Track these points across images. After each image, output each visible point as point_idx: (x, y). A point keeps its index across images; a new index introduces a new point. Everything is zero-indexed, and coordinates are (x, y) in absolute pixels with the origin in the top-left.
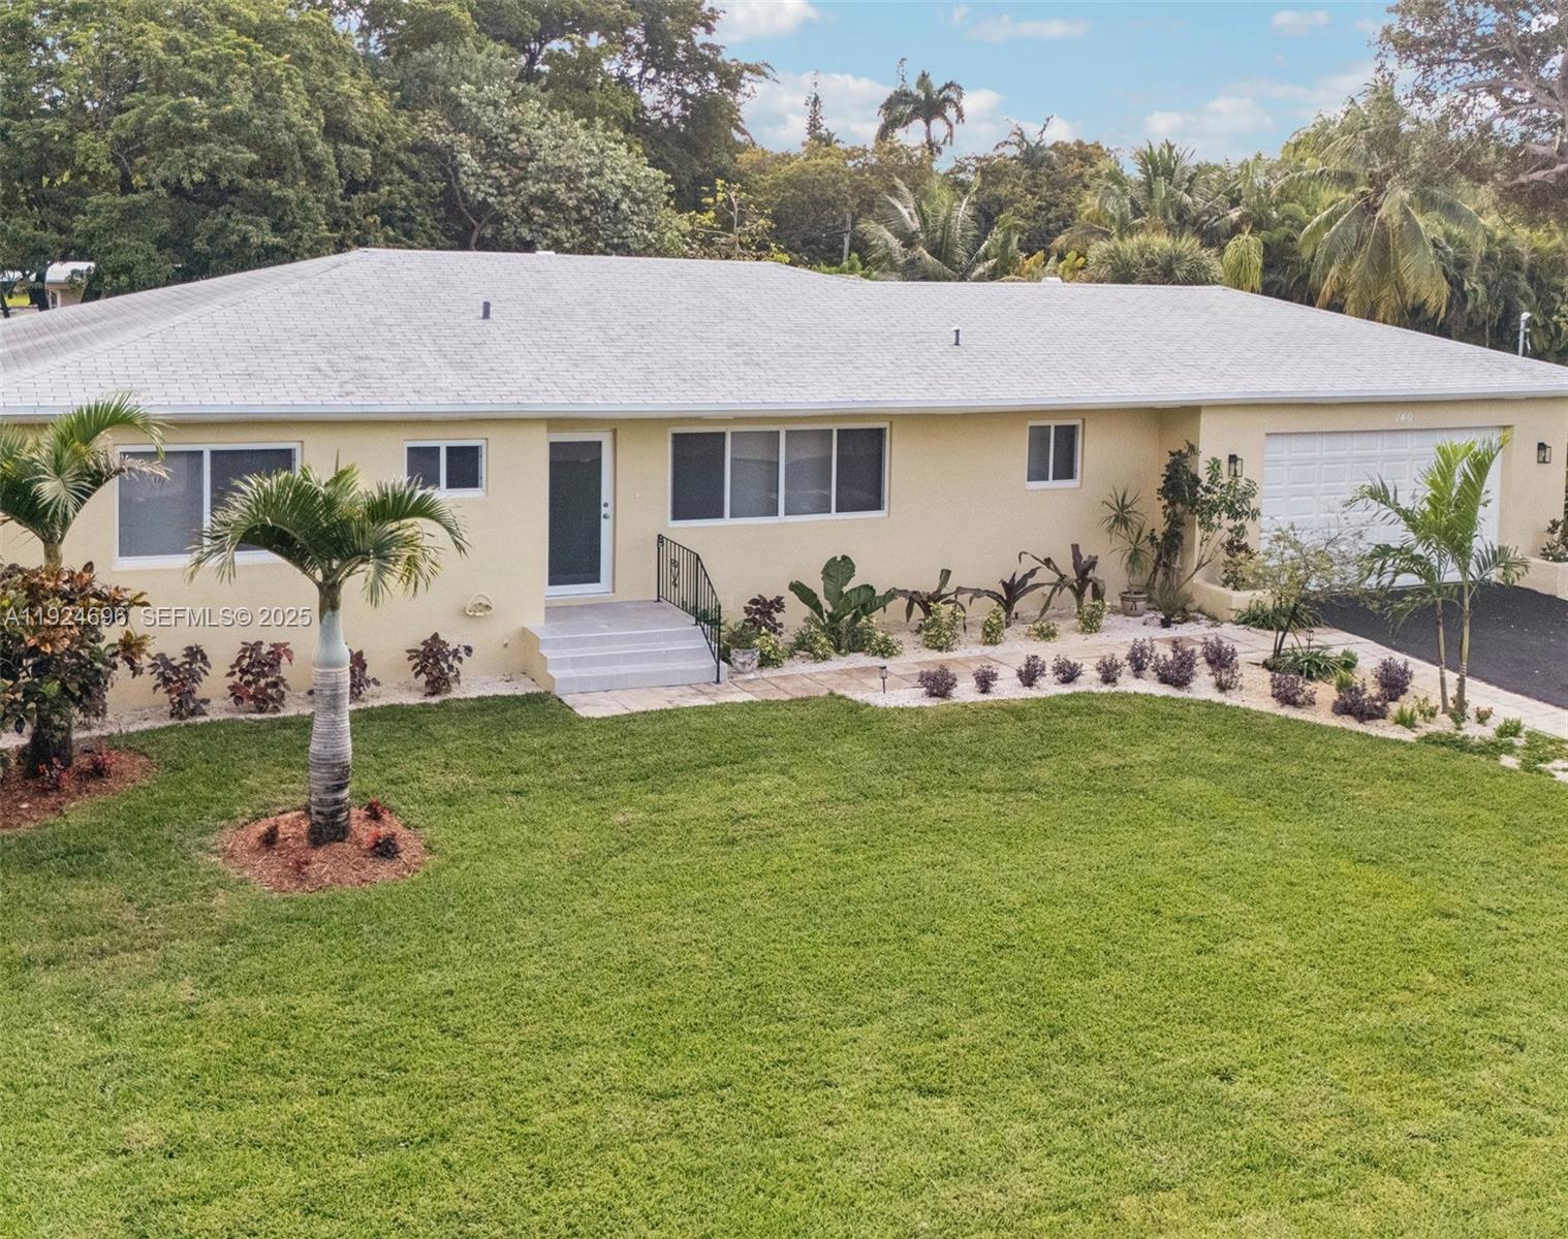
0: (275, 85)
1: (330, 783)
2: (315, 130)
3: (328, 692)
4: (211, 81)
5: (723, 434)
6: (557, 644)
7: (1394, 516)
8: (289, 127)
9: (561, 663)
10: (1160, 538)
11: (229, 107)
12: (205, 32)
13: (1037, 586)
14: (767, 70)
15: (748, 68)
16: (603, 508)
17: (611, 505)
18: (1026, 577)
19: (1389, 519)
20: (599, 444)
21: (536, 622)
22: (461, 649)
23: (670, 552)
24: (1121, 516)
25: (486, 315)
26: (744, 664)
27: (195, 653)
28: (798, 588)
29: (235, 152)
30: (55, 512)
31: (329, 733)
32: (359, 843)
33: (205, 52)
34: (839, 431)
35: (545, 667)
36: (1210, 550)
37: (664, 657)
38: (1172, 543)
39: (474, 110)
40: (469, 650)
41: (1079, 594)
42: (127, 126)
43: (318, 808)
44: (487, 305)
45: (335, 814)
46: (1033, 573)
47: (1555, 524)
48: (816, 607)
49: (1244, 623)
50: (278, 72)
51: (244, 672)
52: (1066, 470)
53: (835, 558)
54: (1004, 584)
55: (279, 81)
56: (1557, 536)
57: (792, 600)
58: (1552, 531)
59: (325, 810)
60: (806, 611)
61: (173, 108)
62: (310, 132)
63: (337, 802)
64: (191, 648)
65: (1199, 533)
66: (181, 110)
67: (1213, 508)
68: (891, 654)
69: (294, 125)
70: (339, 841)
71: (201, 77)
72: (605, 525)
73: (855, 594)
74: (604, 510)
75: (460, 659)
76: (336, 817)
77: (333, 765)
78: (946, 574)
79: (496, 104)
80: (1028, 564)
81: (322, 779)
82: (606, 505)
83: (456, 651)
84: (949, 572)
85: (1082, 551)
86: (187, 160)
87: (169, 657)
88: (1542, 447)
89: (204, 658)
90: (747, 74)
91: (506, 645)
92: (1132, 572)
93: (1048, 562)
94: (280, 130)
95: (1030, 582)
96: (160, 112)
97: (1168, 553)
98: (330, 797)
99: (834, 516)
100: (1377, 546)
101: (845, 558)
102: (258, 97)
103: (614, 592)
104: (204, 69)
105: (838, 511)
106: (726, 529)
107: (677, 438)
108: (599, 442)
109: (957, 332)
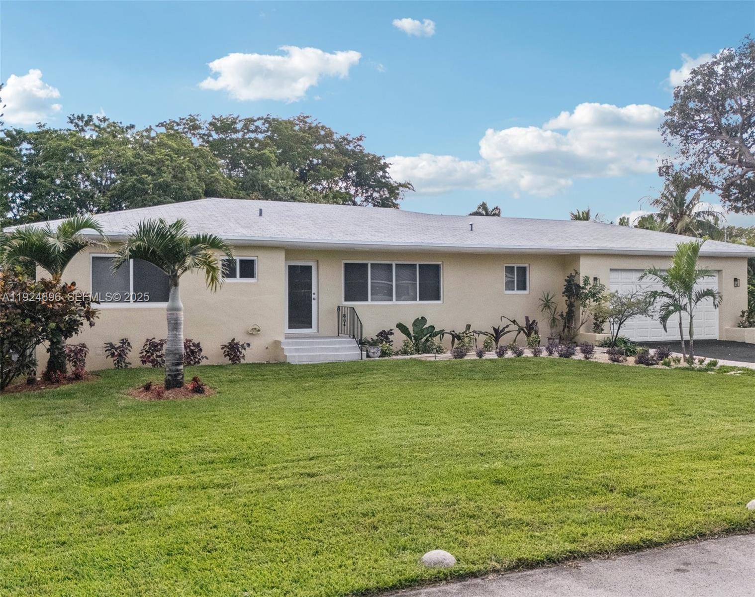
0: (183, 171)
1: (174, 362)
2: (201, 191)
3: (173, 322)
4: (154, 170)
5: (367, 264)
6: (288, 344)
7: (658, 279)
8: (189, 188)
9: (290, 350)
10: (565, 314)
11: (162, 179)
12: (152, 152)
13: (509, 332)
14: (410, 186)
15: (400, 185)
16: (313, 295)
17: (316, 294)
18: (504, 328)
19: (656, 281)
20: (311, 267)
21: (281, 339)
22: (245, 345)
23: (342, 312)
24: (547, 304)
25: (261, 214)
26: (374, 353)
27: (124, 342)
28: (401, 327)
29: (165, 199)
30: (55, 248)
31: (174, 340)
32: (187, 389)
33: (152, 157)
34: (419, 265)
35: (283, 352)
36: (586, 316)
37: (337, 350)
38: (570, 316)
39: (275, 190)
40: (249, 345)
41: (528, 335)
42: (117, 189)
43: (169, 373)
44: (261, 210)
45: (176, 376)
46: (507, 326)
47: (743, 312)
48: (408, 335)
49: (602, 346)
50: (184, 165)
51: (147, 351)
52: (522, 286)
53: (418, 318)
54: (494, 329)
55: (184, 170)
56: (744, 319)
57: (397, 332)
58: (742, 316)
59: (172, 373)
60: (404, 337)
61: (137, 180)
62: (198, 192)
63: (177, 370)
64: (123, 340)
65: (581, 308)
66: (140, 181)
67: (586, 297)
68: (442, 352)
69: (191, 188)
70: (178, 387)
71: (149, 168)
72: (314, 303)
73: (426, 330)
74: (313, 296)
75: (245, 349)
76: (177, 377)
77: (176, 354)
78: (469, 327)
79: (285, 189)
80: (505, 322)
81: (170, 360)
82: (314, 294)
83: (242, 346)
84: (470, 326)
85: (529, 319)
86: (143, 202)
87: (113, 344)
88: (736, 280)
89: (129, 343)
90: (401, 188)
91: (267, 348)
92: (552, 327)
93: (514, 322)
94: (184, 190)
95: (506, 330)
96: (131, 182)
97: (569, 321)
98: (174, 368)
99: (418, 302)
100: (652, 292)
101: (422, 318)
102: (174, 177)
103: (318, 332)
104: (151, 165)
105: (420, 300)
106: (368, 305)
107: (346, 265)
108: (311, 266)
109: (471, 225)
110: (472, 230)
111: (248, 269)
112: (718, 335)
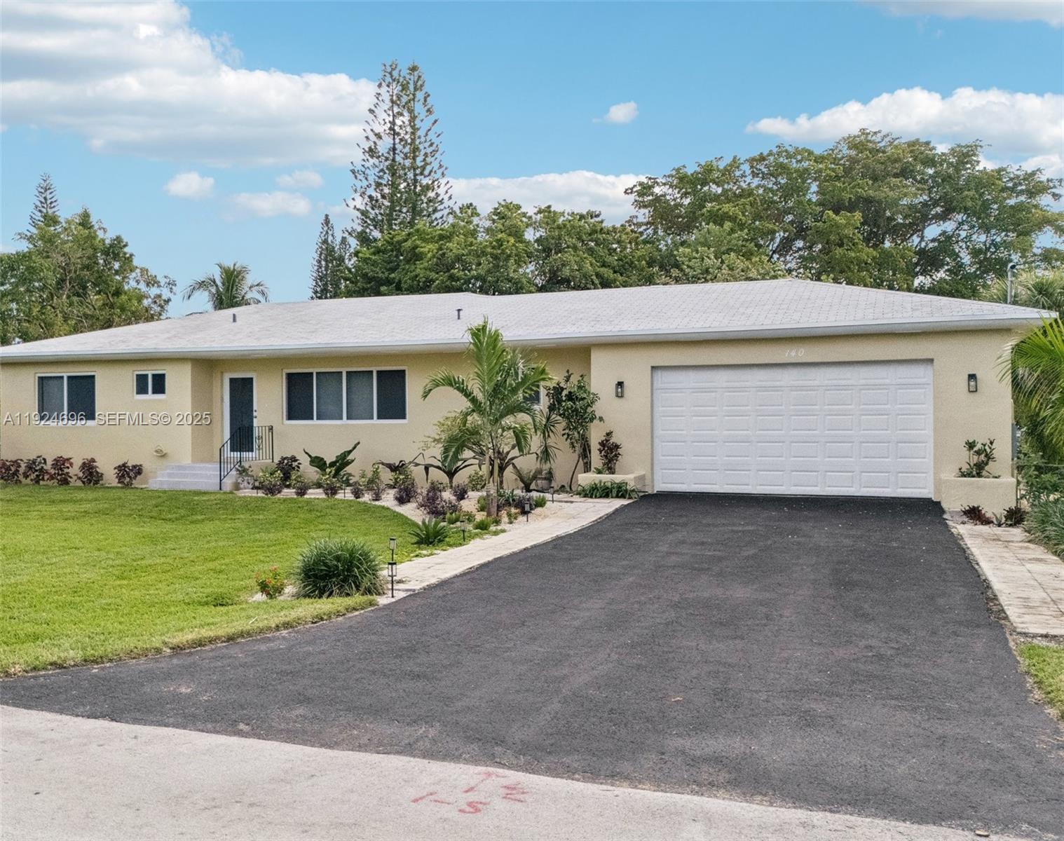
5: (312, 373)
34: (379, 371)
72: (255, 422)
74: (255, 414)
82: (256, 411)
88: (972, 377)
99: (375, 421)
105: (378, 418)
106: (313, 425)
107: (290, 376)
108: (252, 379)
109: (459, 310)
110: (459, 318)
111: (159, 384)
112: (932, 491)
